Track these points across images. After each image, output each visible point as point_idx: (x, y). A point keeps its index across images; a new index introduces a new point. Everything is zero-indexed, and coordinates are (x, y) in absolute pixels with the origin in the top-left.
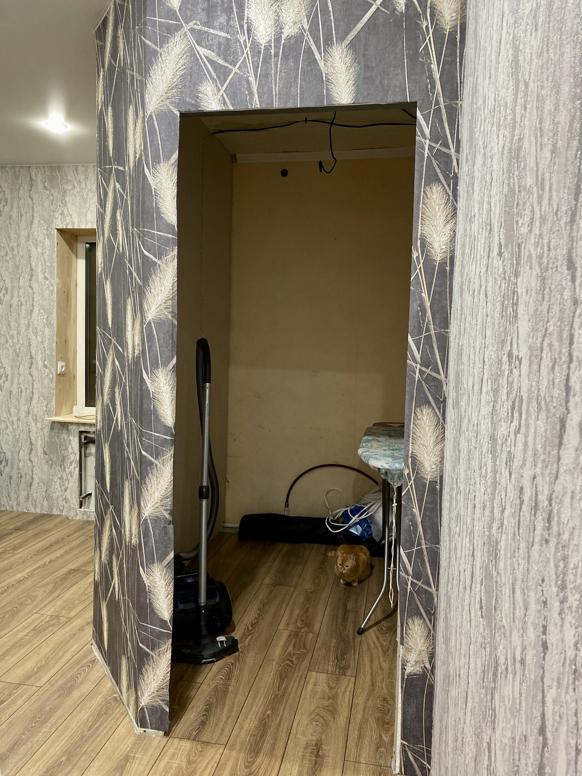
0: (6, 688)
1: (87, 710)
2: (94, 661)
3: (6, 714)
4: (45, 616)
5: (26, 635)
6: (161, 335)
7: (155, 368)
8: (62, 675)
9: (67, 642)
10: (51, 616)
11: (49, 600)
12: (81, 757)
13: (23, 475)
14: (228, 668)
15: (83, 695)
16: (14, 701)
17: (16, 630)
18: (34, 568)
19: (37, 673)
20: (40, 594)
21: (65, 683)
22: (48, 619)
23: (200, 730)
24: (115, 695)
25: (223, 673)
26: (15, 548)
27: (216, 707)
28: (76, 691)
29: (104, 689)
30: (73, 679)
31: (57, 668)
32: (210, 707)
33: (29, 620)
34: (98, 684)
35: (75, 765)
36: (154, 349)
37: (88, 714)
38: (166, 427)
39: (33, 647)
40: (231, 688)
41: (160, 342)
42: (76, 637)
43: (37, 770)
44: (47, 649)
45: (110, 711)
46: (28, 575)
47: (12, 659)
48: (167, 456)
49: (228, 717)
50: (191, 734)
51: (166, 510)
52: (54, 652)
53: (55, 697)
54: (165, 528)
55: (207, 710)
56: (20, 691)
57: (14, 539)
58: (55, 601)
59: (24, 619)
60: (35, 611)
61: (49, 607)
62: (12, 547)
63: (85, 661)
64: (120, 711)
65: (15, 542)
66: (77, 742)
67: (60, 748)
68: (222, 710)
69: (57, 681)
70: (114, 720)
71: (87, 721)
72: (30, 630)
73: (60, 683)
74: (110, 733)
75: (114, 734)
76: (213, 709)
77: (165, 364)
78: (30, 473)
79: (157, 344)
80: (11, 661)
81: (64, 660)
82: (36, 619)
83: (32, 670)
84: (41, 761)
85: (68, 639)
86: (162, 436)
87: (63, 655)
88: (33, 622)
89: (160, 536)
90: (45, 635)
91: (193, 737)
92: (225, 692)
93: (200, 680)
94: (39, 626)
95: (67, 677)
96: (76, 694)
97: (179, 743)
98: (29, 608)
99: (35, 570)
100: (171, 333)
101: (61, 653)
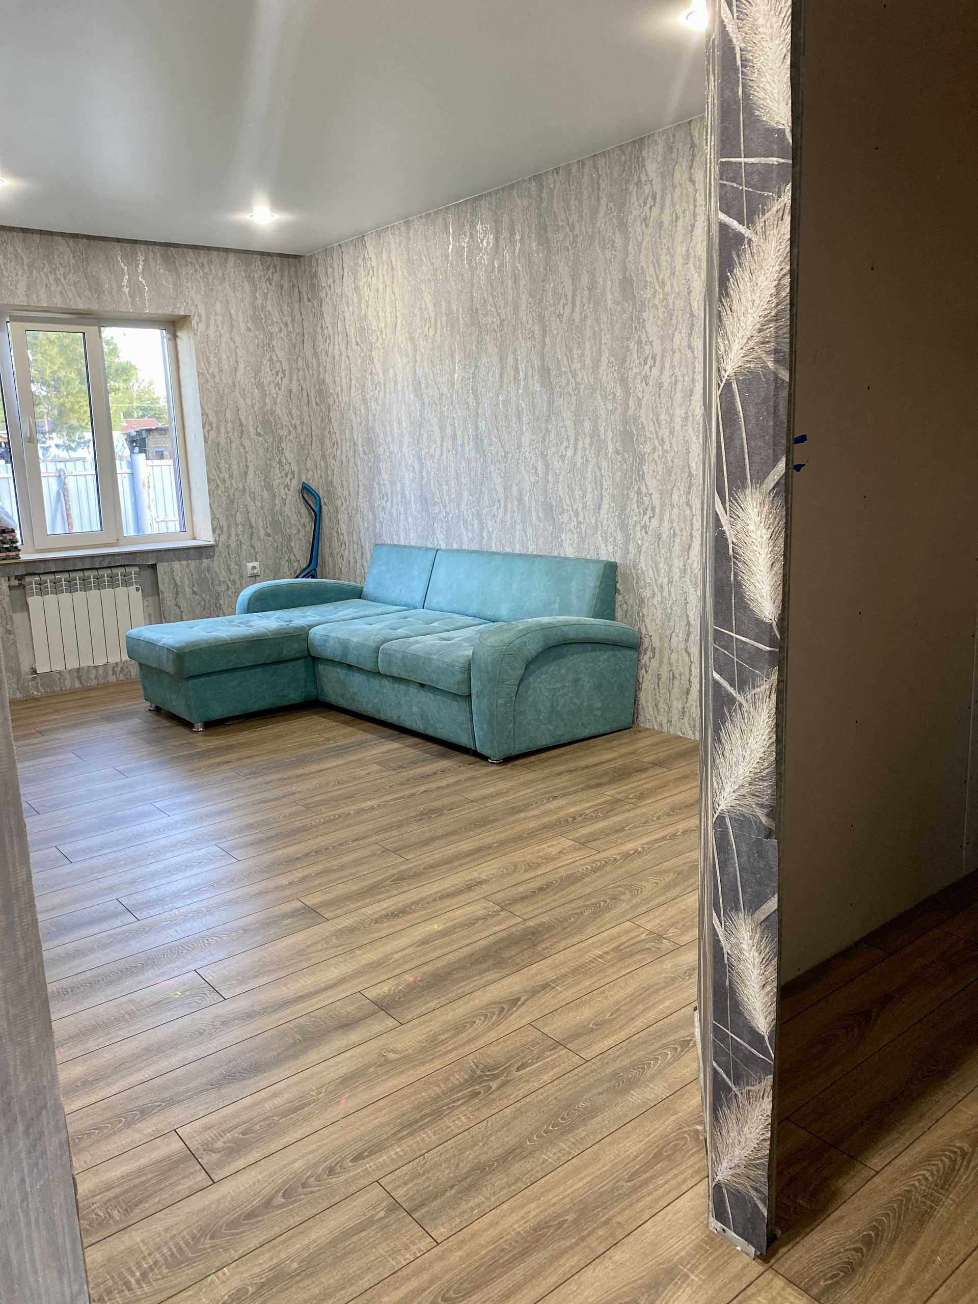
0: (538, 1043)
1: (641, 1138)
2: (686, 1044)
3: (519, 1090)
4: (642, 929)
5: (600, 957)
6: (752, 409)
7: (738, 488)
8: (627, 1052)
9: (658, 991)
10: (651, 933)
11: (657, 901)
12: (599, 1227)
13: (677, 675)
14: (950, 1158)
15: (645, 1103)
16: (540, 1072)
17: (590, 941)
18: (656, 836)
19: (592, 1030)
20: (648, 886)
21: (626, 1069)
22: (643, 937)
23: (838, 1283)
24: (699, 1127)
25: (934, 1168)
26: (642, 796)
27: (892, 1242)
28: (638, 1090)
29: (684, 1107)
30: (640, 1066)
31: (623, 1035)
32: (877, 1235)
33: (615, 930)
34: (679, 1091)
35: (583, 1239)
36: (738, 442)
37: (641, 1145)
38: (759, 622)
39: (603, 982)
40: (941, 1213)
41: (750, 426)
42: (676, 985)
43: (523, 1218)
44: (623, 994)
45: (679, 1156)
46: (643, 849)
47: (566, 994)
48: (763, 688)
49: (910, 1281)
50: (814, 1281)
51: (761, 806)
52: (631, 1001)
53: (600, 1089)
54: (758, 843)
55: (869, 1242)
56: (554, 1057)
57: (646, 781)
58: (666, 906)
59: (608, 926)
60: (629, 917)
61: (652, 915)
62: (637, 794)
63: (672, 1038)
64: (695, 1163)
65: (645, 786)
66: (601, 1194)
67: (572, 1193)
68: (902, 1258)
69: (614, 1060)
70: (679, 1179)
71: (634, 1159)
72: (610, 948)
73: (618, 1065)
74: (663, 1203)
75: (669, 1207)
76: (884, 1245)
77: (760, 477)
78: (687, 673)
79: (744, 429)
80: (562, 996)
81: (640, 1023)
82: (626, 932)
83: (586, 1023)
84: (534, 1205)
85: (662, 985)
86: (752, 642)
87: (642, 1012)
88: (619, 936)
89: (749, 857)
90: (628, 966)
91: (815, 1291)
92: (924, 1217)
93: (875, 1162)
94: (627, 944)
95: (633, 1058)
96: (636, 1096)
97: (783, 1289)
98: (624, 906)
99: (656, 841)
100: (772, 403)
101: (640, 1008)
